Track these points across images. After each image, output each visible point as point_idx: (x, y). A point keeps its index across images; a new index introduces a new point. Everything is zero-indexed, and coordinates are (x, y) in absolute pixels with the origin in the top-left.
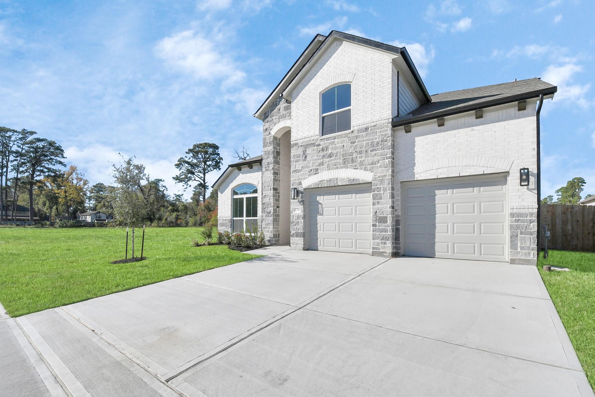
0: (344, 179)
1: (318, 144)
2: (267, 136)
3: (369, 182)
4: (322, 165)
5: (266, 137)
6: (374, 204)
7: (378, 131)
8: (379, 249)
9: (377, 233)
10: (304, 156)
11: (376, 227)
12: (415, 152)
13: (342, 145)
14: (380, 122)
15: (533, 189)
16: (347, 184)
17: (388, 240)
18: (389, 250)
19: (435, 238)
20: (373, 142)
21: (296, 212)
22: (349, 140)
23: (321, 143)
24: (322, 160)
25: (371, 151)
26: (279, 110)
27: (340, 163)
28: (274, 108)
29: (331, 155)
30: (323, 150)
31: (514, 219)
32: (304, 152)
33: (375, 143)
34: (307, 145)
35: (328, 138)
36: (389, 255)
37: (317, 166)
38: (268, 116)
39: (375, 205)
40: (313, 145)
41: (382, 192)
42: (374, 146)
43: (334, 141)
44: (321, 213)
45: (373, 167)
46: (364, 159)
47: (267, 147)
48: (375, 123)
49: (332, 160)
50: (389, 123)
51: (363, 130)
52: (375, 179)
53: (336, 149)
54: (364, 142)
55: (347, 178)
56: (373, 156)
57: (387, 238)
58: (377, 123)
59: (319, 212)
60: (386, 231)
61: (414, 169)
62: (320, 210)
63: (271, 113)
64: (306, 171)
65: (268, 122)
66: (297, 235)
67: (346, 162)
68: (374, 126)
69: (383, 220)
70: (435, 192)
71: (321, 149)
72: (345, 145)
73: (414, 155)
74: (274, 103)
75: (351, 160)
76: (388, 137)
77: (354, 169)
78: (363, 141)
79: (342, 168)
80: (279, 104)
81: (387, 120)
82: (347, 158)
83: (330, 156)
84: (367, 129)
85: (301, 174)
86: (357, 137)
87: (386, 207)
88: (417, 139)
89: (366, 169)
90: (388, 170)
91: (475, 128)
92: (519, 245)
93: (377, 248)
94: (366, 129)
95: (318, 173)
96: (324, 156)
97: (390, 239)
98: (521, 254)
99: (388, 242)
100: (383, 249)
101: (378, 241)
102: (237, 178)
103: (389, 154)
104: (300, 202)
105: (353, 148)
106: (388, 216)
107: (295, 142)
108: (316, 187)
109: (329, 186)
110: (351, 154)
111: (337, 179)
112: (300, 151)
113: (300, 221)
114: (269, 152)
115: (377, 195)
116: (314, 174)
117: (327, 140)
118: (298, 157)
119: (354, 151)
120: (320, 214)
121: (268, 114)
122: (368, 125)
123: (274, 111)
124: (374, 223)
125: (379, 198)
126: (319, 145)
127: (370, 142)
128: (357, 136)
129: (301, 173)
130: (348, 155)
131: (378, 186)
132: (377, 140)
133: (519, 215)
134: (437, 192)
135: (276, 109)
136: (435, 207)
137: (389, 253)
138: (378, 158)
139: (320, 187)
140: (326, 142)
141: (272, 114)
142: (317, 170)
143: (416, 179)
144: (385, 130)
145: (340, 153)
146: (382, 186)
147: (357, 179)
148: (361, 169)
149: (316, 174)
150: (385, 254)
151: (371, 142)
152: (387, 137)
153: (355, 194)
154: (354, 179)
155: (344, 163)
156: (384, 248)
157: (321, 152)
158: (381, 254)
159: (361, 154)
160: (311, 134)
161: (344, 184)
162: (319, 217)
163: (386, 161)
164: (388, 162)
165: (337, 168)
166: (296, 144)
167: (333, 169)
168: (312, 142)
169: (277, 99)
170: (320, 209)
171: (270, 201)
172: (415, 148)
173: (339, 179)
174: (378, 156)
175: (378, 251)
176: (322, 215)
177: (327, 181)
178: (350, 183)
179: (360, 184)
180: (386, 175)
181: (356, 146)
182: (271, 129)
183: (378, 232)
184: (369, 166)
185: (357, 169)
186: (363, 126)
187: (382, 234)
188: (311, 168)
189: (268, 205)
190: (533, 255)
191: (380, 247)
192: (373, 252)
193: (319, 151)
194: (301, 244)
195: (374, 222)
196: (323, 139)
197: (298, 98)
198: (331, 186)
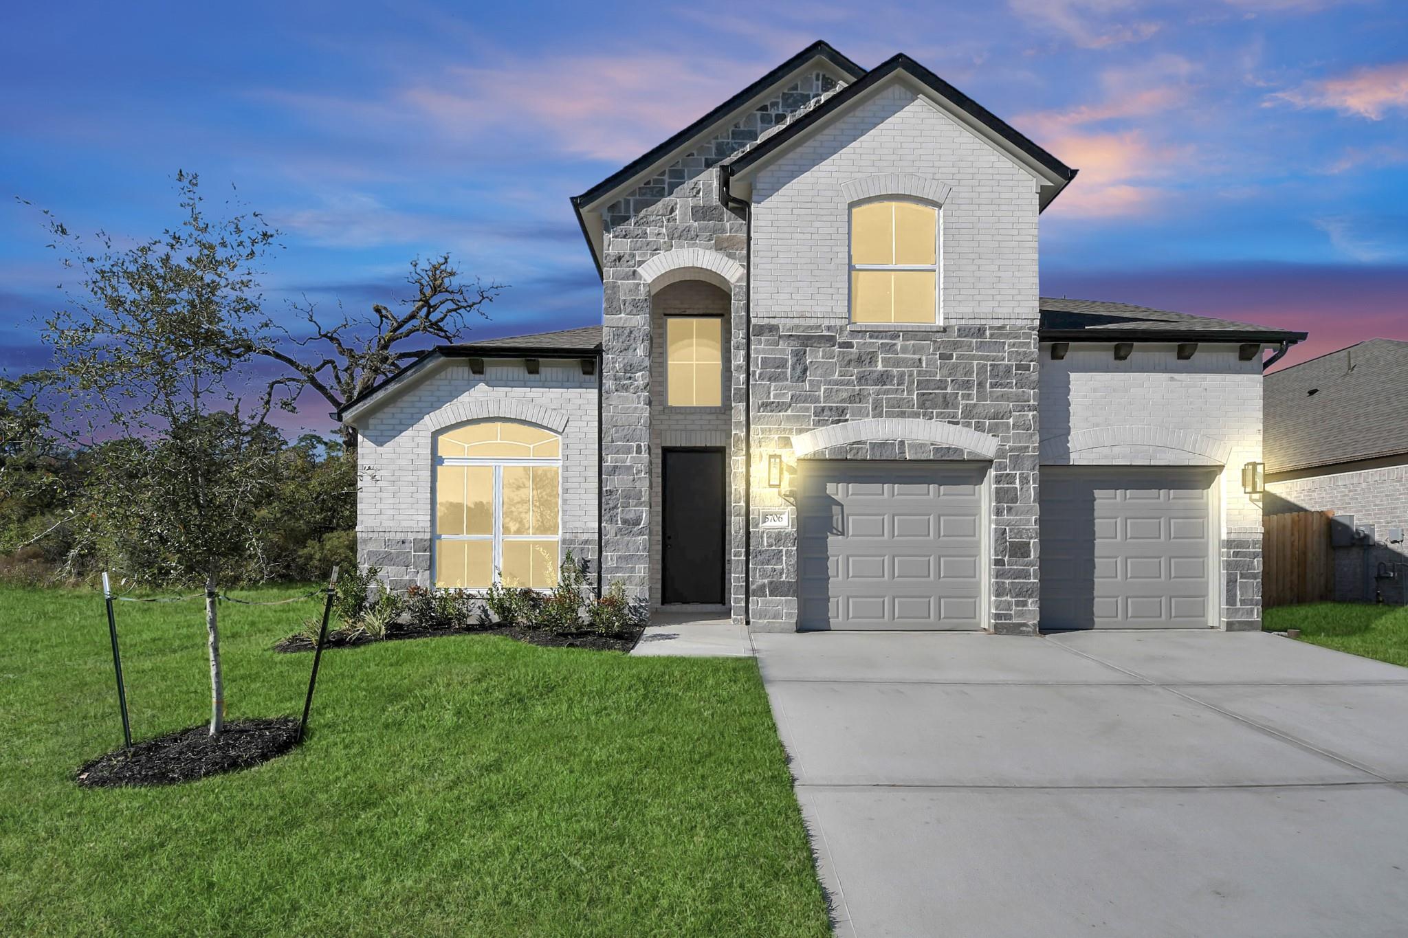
0: (922, 446)
1: (844, 343)
2: (623, 279)
3: (988, 458)
4: (858, 400)
5: (619, 282)
6: (998, 512)
7: (1007, 341)
8: (1010, 617)
9: (1007, 581)
10: (799, 369)
11: (1004, 565)
12: (1070, 405)
13: (917, 357)
14: (1013, 322)
15: (1258, 501)
16: (932, 457)
17: (1030, 596)
18: (1034, 619)
19: (1093, 589)
20: (997, 365)
21: (768, 524)
22: (935, 350)
23: (854, 341)
24: (857, 388)
25: (992, 386)
26: (672, 211)
27: (911, 404)
28: (648, 197)
29: (885, 377)
30: (859, 360)
31: (1232, 551)
32: (799, 356)
33: (1002, 369)
34: (809, 338)
35: (875, 332)
36: (1034, 631)
37: (843, 401)
38: (626, 219)
39: (1001, 515)
40: (831, 340)
41: (1018, 485)
42: (1000, 375)
43: (894, 342)
44: (840, 529)
45: (996, 424)
46: (974, 401)
47: (623, 315)
48: (999, 323)
49: (887, 392)
50: (1033, 330)
51: (972, 331)
52: (1001, 453)
53: (898, 363)
54: (975, 362)
55: (932, 444)
56: (997, 399)
57: (1029, 592)
58: (1007, 322)
59: (835, 526)
60: (1027, 576)
61: (1068, 442)
62: (837, 519)
63: (637, 211)
64: (808, 409)
65: (625, 237)
66: (776, 589)
67: (928, 403)
68: (1000, 328)
69: (1019, 550)
70: (1093, 493)
71: (854, 357)
72: (924, 358)
73: (1068, 410)
74: (648, 183)
75: (941, 399)
76: (1031, 361)
77: (949, 422)
78: (973, 357)
79: (917, 415)
80: (671, 193)
81: (1029, 322)
82: (931, 393)
83: (883, 379)
84: (981, 331)
85: (788, 416)
86: (956, 345)
87: (1029, 521)
88: (1073, 376)
89: (979, 428)
90: (1031, 435)
91: (1176, 376)
92: (1239, 597)
93: (1005, 615)
94: (979, 330)
95: (847, 420)
96: (862, 379)
97: (1037, 593)
98: (1240, 613)
99: (1030, 601)
100: (1019, 617)
101: (1009, 598)
102: (465, 398)
103: (1034, 401)
104: (785, 495)
105: (945, 372)
106: (1032, 541)
107: (766, 321)
108: (839, 457)
109: (877, 458)
110: (942, 385)
111: (902, 443)
112: (786, 351)
113: (784, 549)
114: (631, 332)
115: (1007, 491)
116: (832, 423)
117: (871, 337)
118: (778, 367)
119: (949, 379)
120: (835, 531)
121: (627, 210)
122: (983, 322)
123: (650, 209)
124: (1000, 557)
125: (1012, 500)
126: (850, 345)
127: (989, 363)
128: (955, 343)
129: (789, 412)
130: (932, 385)
131: (1008, 471)
132: (1006, 362)
133: (1240, 544)
134: (1097, 493)
135: (660, 204)
136: (1093, 524)
137: (1034, 625)
138: (1008, 405)
139: (851, 460)
140: (868, 340)
141: (642, 214)
142: (843, 411)
143: (1071, 463)
144: (1025, 343)
145: (911, 378)
146: (1018, 473)
147: (956, 450)
148: (968, 425)
149: (838, 422)
150: (1024, 629)
151: (991, 365)
152: (1029, 359)
153: (936, 485)
154: (949, 448)
155: (922, 405)
156: (1020, 614)
157: (853, 363)
158: (1016, 630)
159: (969, 388)
160: (819, 310)
161: (922, 458)
162: (831, 539)
163: (1028, 415)
164: (1033, 418)
165: (902, 415)
166: (772, 329)
167: (889, 415)
168: (825, 333)
169: (663, 173)
170: (835, 518)
171: (638, 485)
172: (1068, 395)
173: (909, 445)
174: (1008, 399)
175: (1008, 621)
176: (843, 534)
177: (873, 445)
178: (938, 457)
179: (963, 461)
180: (1028, 447)
181: (955, 367)
182: (640, 263)
183: (1008, 578)
184: (987, 422)
185: (957, 423)
186: (971, 322)
187: (1019, 583)
188: (823, 405)
189: (628, 497)
190: (1258, 614)
191: (1013, 612)
192: (996, 626)
193: (850, 361)
194: (789, 615)
195: (998, 555)
196: (859, 332)
197: (776, 197)
198: (882, 458)
